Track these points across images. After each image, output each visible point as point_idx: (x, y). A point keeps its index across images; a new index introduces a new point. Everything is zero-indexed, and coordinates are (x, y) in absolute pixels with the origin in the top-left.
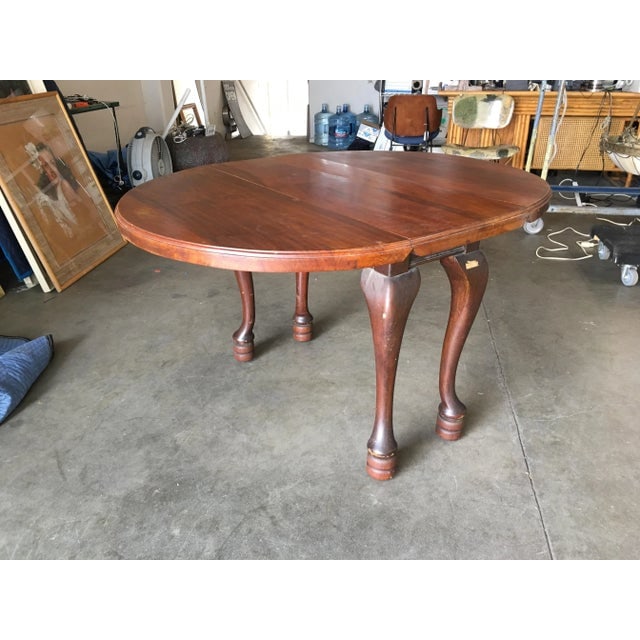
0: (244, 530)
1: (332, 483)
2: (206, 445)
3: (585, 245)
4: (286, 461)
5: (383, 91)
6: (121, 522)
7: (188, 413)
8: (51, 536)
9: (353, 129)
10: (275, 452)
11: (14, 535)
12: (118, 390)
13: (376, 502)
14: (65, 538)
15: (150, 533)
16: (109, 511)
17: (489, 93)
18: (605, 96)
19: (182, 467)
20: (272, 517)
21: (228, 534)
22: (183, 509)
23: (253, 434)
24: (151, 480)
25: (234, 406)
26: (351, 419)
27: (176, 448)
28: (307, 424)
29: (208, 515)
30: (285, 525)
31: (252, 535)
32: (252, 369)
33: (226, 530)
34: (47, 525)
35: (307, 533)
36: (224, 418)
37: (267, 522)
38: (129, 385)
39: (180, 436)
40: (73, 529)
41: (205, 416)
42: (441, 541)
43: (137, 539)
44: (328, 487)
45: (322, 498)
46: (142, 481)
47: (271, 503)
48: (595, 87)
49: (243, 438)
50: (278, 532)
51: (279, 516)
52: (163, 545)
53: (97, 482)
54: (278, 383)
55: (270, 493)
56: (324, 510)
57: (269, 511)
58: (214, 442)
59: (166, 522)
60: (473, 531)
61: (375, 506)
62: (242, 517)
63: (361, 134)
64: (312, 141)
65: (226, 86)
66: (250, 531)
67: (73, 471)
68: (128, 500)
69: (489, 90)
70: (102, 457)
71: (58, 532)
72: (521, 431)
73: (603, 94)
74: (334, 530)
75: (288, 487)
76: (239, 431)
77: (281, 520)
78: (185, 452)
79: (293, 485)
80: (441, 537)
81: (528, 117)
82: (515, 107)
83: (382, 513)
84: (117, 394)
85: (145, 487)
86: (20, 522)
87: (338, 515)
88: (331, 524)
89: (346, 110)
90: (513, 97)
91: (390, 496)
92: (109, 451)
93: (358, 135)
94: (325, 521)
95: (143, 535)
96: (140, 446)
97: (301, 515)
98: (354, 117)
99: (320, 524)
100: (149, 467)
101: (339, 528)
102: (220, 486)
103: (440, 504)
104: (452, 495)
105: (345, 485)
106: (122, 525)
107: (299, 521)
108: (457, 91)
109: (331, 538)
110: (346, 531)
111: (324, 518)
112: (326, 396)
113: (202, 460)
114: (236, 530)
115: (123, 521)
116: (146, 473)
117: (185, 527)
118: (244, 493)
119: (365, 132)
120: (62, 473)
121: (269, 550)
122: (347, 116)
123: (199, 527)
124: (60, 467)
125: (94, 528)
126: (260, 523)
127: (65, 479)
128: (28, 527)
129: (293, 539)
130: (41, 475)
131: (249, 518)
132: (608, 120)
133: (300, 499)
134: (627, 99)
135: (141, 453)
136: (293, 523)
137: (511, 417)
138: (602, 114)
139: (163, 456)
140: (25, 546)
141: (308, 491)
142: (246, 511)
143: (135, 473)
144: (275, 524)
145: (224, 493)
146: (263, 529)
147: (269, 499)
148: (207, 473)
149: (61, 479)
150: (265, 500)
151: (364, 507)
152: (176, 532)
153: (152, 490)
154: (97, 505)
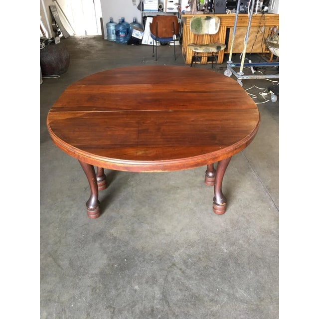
0: (170, 279)
1: (201, 244)
2: (129, 234)
3: (264, 95)
4: (174, 236)
5: (143, 10)
6: (105, 288)
7: (112, 217)
8: (71, 304)
9: (128, 32)
10: (167, 232)
11: (49, 308)
12: (67, 209)
13: (225, 251)
14: (79, 304)
15: (123, 291)
16: (96, 283)
17: (207, 15)
18: (262, 16)
19: (123, 249)
20: (181, 269)
21: (163, 283)
22: (134, 273)
23: (151, 223)
24: (110, 260)
25: (134, 209)
26: (195, 206)
27: (115, 239)
28: (175, 213)
29: (149, 274)
30: (188, 271)
31: (175, 281)
32: (135, 185)
33: (161, 281)
34: (65, 298)
35: (201, 274)
36: (132, 216)
37: (179, 272)
38: (72, 205)
39: (114, 231)
40: (81, 298)
41: (122, 217)
42: (262, 265)
43: (117, 296)
44: (200, 247)
45: (200, 253)
46: (105, 262)
47: (177, 261)
48: (256, 11)
49: (146, 227)
50: (187, 276)
51: (183, 267)
52: (133, 296)
53: (81, 267)
54: (150, 191)
55: (174, 255)
56: (203, 260)
57: (177, 266)
58: (133, 232)
59: (129, 282)
60: (274, 257)
61: (226, 253)
62: (166, 272)
63: (134, 35)
64: (106, 38)
65: (52, 9)
66: (173, 279)
67: (65, 263)
68: (103, 274)
69: (207, 14)
70: (77, 251)
71: (74, 301)
72: (274, 200)
73: (261, 15)
74: (213, 270)
75: (181, 251)
76: (143, 223)
77: (186, 270)
78: (120, 240)
79: (183, 249)
80: (261, 263)
81: (226, 27)
82: (221, 22)
83: (231, 255)
84: (67, 212)
85: (108, 265)
86: (49, 300)
87: (211, 261)
88: (210, 267)
89: (123, 21)
90: (219, 17)
91: (231, 246)
92: (79, 247)
93: (133, 36)
94: (206, 266)
95: (120, 293)
96: (95, 241)
97: (194, 265)
98: (128, 25)
99: (204, 268)
100: (105, 253)
101: (214, 268)
102: (147, 257)
103: (254, 246)
104: (257, 240)
105: (207, 244)
106: (106, 290)
107: (194, 268)
108: (191, 14)
109: (213, 275)
110: (218, 269)
111: (205, 264)
112: (178, 196)
113: (131, 243)
114: (166, 280)
115: (106, 286)
116: (105, 256)
117: (140, 284)
118: (160, 258)
119: (136, 34)
120: (59, 266)
121: (187, 287)
122: (125, 24)
123: (147, 282)
124: (56, 262)
125: (92, 295)
126: (176, 273)
127: (63, 269)
128: (55, 302)
129: (195, 279)
130: (47, 269)
131: (170, 272)
132: (263, 28)
133: (190, 256)
134: (271, 17)
135: (97, 245)
136: (192, 270)
137: (267, 194)
138: (261, 25)
139: (110, 245)
140: (59, 313)
141: (192, 251)
142: (166, 268)
143: (100, 258)
144: (183, 272)
145: (151, 260)
146: (179, 276)
147: (175, 259)
148: (137, 250)
149: (60, 269)
150: (173, 260)
151: (221, 254)
152: (136, 287)
153: (113, 265)
154: (87, 281)
